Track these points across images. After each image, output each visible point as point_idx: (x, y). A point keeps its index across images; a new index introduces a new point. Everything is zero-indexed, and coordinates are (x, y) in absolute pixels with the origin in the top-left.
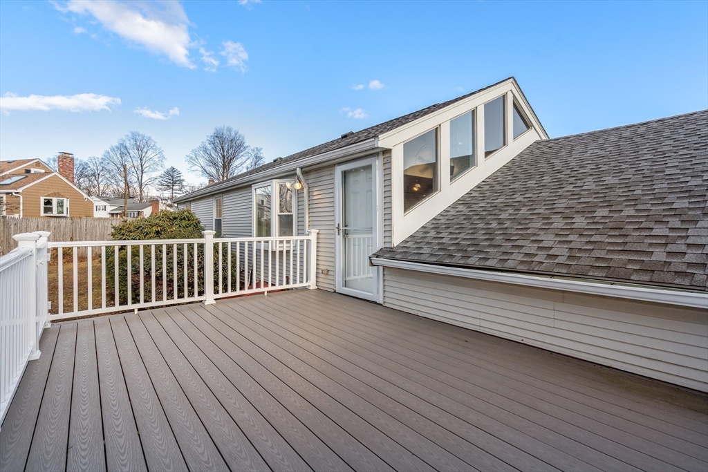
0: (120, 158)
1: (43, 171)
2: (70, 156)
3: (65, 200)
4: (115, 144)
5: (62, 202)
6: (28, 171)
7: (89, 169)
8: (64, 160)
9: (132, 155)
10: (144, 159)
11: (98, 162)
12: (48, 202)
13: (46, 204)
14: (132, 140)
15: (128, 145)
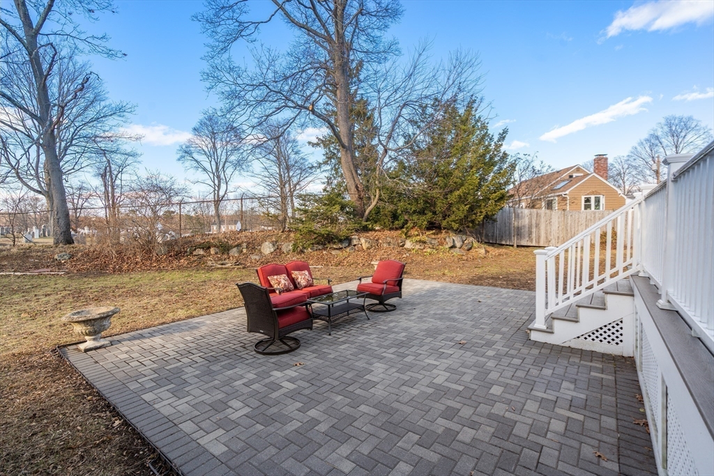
0: (650, 151)
1: (582, 174)
2: (604, 156)
3: (601, 196)
4: (645, 136)
5: (599, 198)
6: (571, 177)
7: (614, 169)
8: (599, 162)
9: (664, 145)
10: (681, 146)
11: (623, 161)
12: (588, 200)
13: (586, 202)
14: (666, 127)
15: (659, 133)
